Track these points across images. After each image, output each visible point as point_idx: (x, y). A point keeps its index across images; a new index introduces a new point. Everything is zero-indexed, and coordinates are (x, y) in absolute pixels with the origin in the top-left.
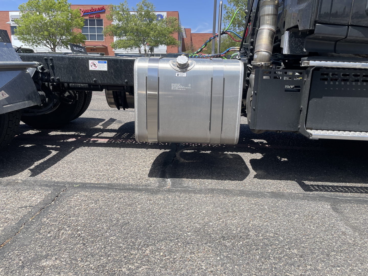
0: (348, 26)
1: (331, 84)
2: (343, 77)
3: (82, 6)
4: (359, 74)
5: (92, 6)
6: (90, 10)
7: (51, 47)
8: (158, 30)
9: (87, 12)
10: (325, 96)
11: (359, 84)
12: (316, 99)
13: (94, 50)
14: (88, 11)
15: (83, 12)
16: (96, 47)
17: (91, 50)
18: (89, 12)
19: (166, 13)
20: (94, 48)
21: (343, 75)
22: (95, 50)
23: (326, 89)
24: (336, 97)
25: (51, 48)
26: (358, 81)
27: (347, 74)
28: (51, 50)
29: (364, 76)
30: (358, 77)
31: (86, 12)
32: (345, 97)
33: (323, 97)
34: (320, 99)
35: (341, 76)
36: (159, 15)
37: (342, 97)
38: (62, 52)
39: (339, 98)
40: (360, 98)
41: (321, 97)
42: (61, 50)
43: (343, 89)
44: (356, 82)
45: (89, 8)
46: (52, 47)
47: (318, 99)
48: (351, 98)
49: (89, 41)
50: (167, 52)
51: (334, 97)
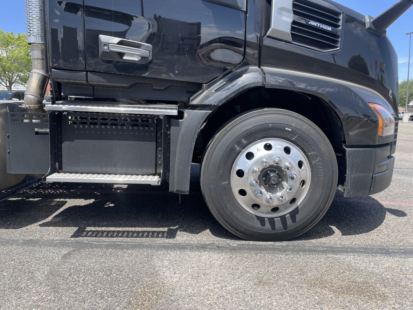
0: (87, 72)
1: (80, 127)
2: (91, 120)
4: (107, 118)
7: (6, 85)
10: (76, 139)
11: (108, 127)
12: (68, 142)
21: (91, 119)
23: (77, 132)
24: (87, 140)
25: (7, 87)
26: (107, 125)
27: (95, 117)
28: (6, 88)
29: (112, 119)
30: (107, 121)
32: (97, 140)
33: (75, 140)
34: (72, 142)
35: (89, 120)
37: (94, 141)
38: (19, 90)
39: (91, 141)
40: (112, 141)
41: (73, 141)
42: (18, 88)
43: (93, 132)
44: (105, 126)
46: (8, 85)
47: (70, 142)
48: (102, 141)
51: (85, 140)
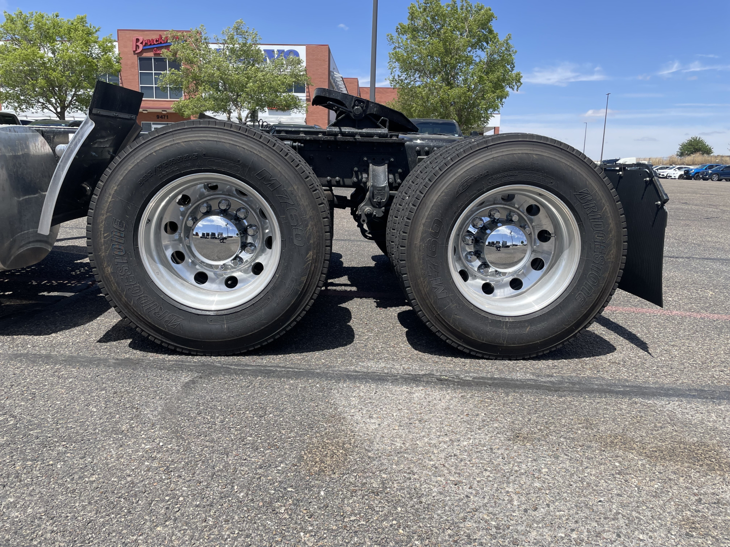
3: (141, 33)
5: (161, 33)
6: (157, 41)
7: (56, 110)
8: (260, 79)
9: (151, 45)
13: (163, 117)
14: (152, 42)
15: (142, 43)
16: (166, 111)
17: (158, 117)
18: (154, 44)
19: (305, 47)
20: (163, 112)
22: (166, 117)
25: (57, 113)
28: (55, 116)
31: (149, 44)
36: (290, 52)
42: (73, 117)
45: (155, 37)
46: (59, 110)
49: (155, 99)
50: (306, 122)
